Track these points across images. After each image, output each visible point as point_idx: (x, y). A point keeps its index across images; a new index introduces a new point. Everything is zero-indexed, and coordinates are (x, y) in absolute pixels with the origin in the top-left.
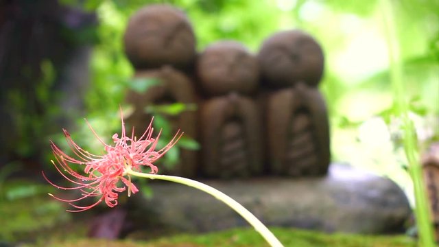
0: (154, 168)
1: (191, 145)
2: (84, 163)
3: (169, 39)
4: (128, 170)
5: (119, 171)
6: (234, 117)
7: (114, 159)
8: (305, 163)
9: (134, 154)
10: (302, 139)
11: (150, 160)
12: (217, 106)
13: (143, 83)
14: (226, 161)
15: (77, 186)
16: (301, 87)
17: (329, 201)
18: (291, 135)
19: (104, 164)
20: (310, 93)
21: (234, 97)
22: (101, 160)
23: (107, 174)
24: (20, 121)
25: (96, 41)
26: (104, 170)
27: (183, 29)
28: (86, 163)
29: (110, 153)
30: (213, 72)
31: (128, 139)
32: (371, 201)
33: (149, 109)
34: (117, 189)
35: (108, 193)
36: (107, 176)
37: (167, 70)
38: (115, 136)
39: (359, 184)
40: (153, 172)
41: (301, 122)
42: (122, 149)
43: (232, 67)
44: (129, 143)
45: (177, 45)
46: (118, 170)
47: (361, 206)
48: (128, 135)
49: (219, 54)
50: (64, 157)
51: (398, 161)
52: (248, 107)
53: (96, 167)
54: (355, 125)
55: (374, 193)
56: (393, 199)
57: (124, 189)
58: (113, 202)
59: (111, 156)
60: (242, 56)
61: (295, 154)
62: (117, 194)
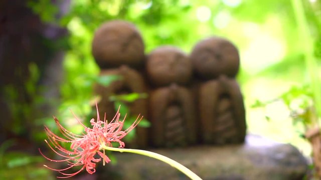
0: (122, 143)
1: (144, 124)
2: (70, 141)
3: (125, 46)
4: (103, 146)
5: (97, 147)
6: (174, 102)
7: (92, 138)
8: (228, 135)
9: (107, 133)
10: (226, 117)
11: (118, 137)
12: (162, 94)
13: (107, 79)
14: (169, 134)
15: (65, 158)
16: (223, 78)
17: (248, 163)
18: (217, 114)
19: (85, 142)
20: (230, 82)
21: (174, 87)
22: (83, 138)
23: (87, 149)
24: (14, 108)
25: (68, 48)
26: (85, 146)
27: (135, 38)
28: (71, 142)
29: (89, 133)
30: (158, 69)
31: (102, 122)
32: (278, 161)
33: (112, 98)
34: (94, 160)
35: (88, 163)
36: (87, 151)
37: (124, 69)
38: (92, 121)
39: (269, 149)
40: (121, 146)
41: (224, 104)
42: (98, 130)
43: (172, 65)
44: (102, 125)
45: (131, 50)
46: (95, 146)
47: (271, 166)
48: (102, 119)
49: (163, 56)
50: (56, 138)
51: (298, 132)
52: (184, 94)
53: (79, 144)
54: (264, 105)
55: (280, 156)
56: (294, 160)
57: (100, 160)
58: (92, 170)
59: (90, 136)
60: (179, 57)
61: (220, 128)
62: (95, 164)
